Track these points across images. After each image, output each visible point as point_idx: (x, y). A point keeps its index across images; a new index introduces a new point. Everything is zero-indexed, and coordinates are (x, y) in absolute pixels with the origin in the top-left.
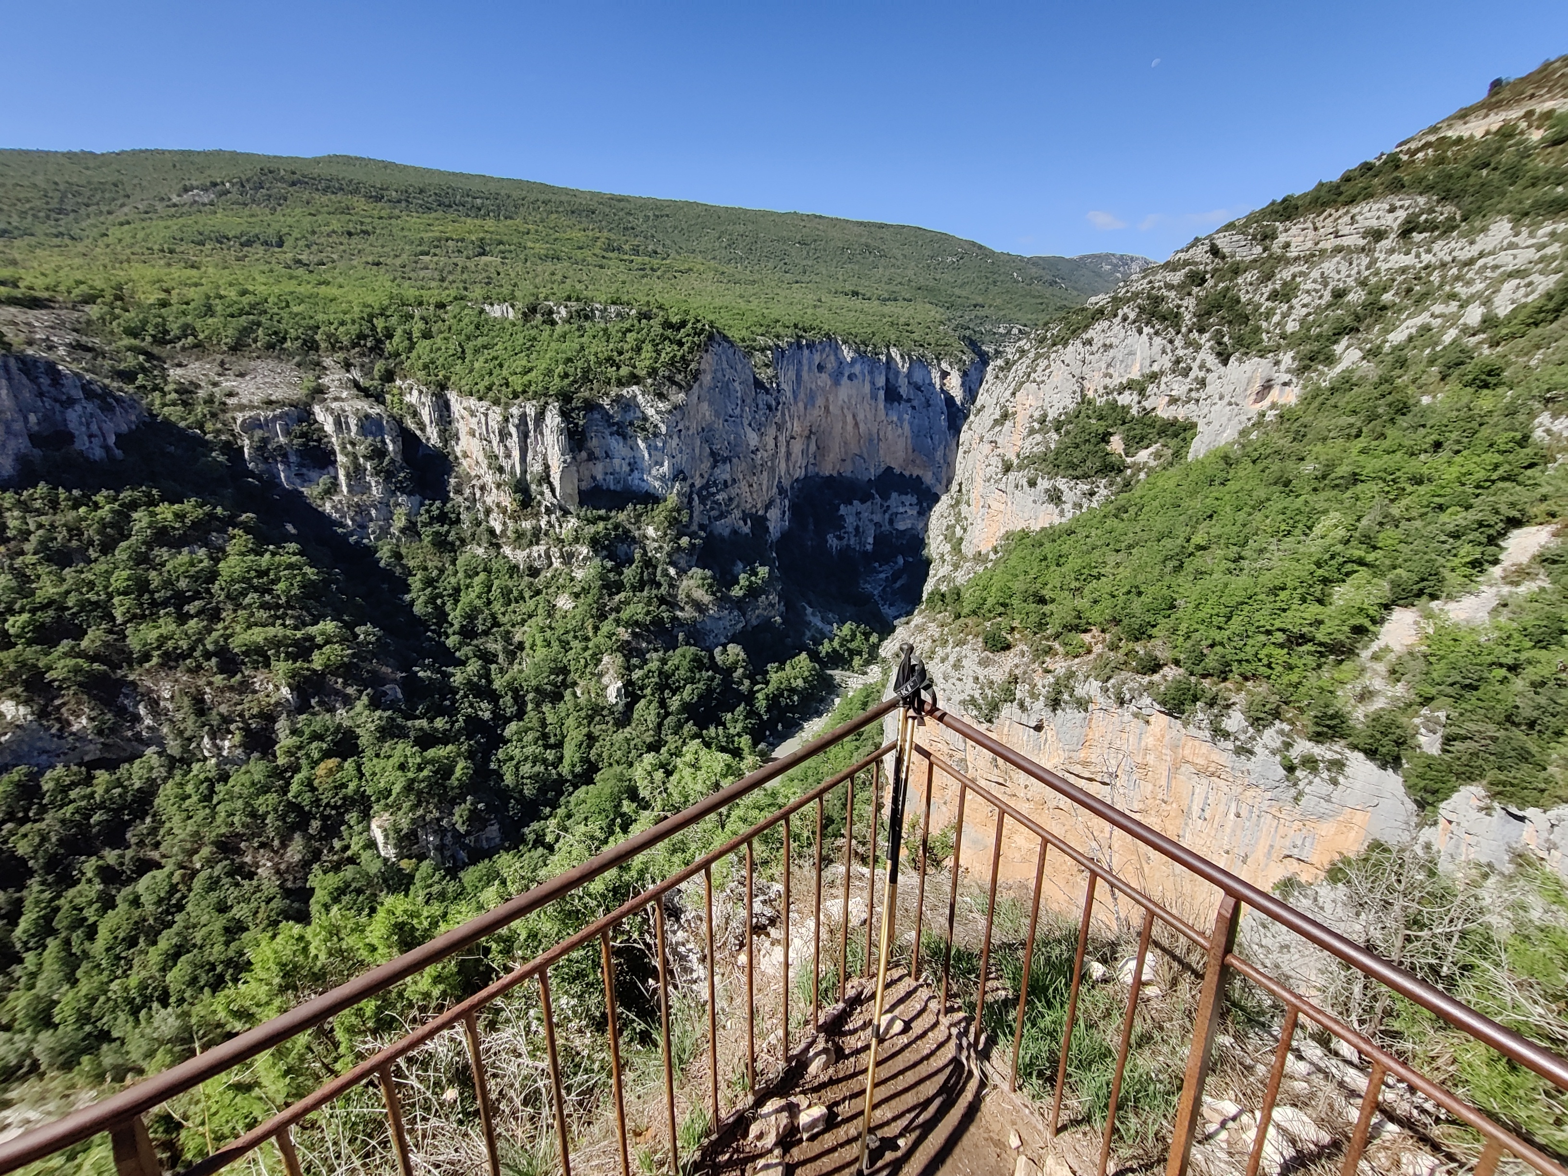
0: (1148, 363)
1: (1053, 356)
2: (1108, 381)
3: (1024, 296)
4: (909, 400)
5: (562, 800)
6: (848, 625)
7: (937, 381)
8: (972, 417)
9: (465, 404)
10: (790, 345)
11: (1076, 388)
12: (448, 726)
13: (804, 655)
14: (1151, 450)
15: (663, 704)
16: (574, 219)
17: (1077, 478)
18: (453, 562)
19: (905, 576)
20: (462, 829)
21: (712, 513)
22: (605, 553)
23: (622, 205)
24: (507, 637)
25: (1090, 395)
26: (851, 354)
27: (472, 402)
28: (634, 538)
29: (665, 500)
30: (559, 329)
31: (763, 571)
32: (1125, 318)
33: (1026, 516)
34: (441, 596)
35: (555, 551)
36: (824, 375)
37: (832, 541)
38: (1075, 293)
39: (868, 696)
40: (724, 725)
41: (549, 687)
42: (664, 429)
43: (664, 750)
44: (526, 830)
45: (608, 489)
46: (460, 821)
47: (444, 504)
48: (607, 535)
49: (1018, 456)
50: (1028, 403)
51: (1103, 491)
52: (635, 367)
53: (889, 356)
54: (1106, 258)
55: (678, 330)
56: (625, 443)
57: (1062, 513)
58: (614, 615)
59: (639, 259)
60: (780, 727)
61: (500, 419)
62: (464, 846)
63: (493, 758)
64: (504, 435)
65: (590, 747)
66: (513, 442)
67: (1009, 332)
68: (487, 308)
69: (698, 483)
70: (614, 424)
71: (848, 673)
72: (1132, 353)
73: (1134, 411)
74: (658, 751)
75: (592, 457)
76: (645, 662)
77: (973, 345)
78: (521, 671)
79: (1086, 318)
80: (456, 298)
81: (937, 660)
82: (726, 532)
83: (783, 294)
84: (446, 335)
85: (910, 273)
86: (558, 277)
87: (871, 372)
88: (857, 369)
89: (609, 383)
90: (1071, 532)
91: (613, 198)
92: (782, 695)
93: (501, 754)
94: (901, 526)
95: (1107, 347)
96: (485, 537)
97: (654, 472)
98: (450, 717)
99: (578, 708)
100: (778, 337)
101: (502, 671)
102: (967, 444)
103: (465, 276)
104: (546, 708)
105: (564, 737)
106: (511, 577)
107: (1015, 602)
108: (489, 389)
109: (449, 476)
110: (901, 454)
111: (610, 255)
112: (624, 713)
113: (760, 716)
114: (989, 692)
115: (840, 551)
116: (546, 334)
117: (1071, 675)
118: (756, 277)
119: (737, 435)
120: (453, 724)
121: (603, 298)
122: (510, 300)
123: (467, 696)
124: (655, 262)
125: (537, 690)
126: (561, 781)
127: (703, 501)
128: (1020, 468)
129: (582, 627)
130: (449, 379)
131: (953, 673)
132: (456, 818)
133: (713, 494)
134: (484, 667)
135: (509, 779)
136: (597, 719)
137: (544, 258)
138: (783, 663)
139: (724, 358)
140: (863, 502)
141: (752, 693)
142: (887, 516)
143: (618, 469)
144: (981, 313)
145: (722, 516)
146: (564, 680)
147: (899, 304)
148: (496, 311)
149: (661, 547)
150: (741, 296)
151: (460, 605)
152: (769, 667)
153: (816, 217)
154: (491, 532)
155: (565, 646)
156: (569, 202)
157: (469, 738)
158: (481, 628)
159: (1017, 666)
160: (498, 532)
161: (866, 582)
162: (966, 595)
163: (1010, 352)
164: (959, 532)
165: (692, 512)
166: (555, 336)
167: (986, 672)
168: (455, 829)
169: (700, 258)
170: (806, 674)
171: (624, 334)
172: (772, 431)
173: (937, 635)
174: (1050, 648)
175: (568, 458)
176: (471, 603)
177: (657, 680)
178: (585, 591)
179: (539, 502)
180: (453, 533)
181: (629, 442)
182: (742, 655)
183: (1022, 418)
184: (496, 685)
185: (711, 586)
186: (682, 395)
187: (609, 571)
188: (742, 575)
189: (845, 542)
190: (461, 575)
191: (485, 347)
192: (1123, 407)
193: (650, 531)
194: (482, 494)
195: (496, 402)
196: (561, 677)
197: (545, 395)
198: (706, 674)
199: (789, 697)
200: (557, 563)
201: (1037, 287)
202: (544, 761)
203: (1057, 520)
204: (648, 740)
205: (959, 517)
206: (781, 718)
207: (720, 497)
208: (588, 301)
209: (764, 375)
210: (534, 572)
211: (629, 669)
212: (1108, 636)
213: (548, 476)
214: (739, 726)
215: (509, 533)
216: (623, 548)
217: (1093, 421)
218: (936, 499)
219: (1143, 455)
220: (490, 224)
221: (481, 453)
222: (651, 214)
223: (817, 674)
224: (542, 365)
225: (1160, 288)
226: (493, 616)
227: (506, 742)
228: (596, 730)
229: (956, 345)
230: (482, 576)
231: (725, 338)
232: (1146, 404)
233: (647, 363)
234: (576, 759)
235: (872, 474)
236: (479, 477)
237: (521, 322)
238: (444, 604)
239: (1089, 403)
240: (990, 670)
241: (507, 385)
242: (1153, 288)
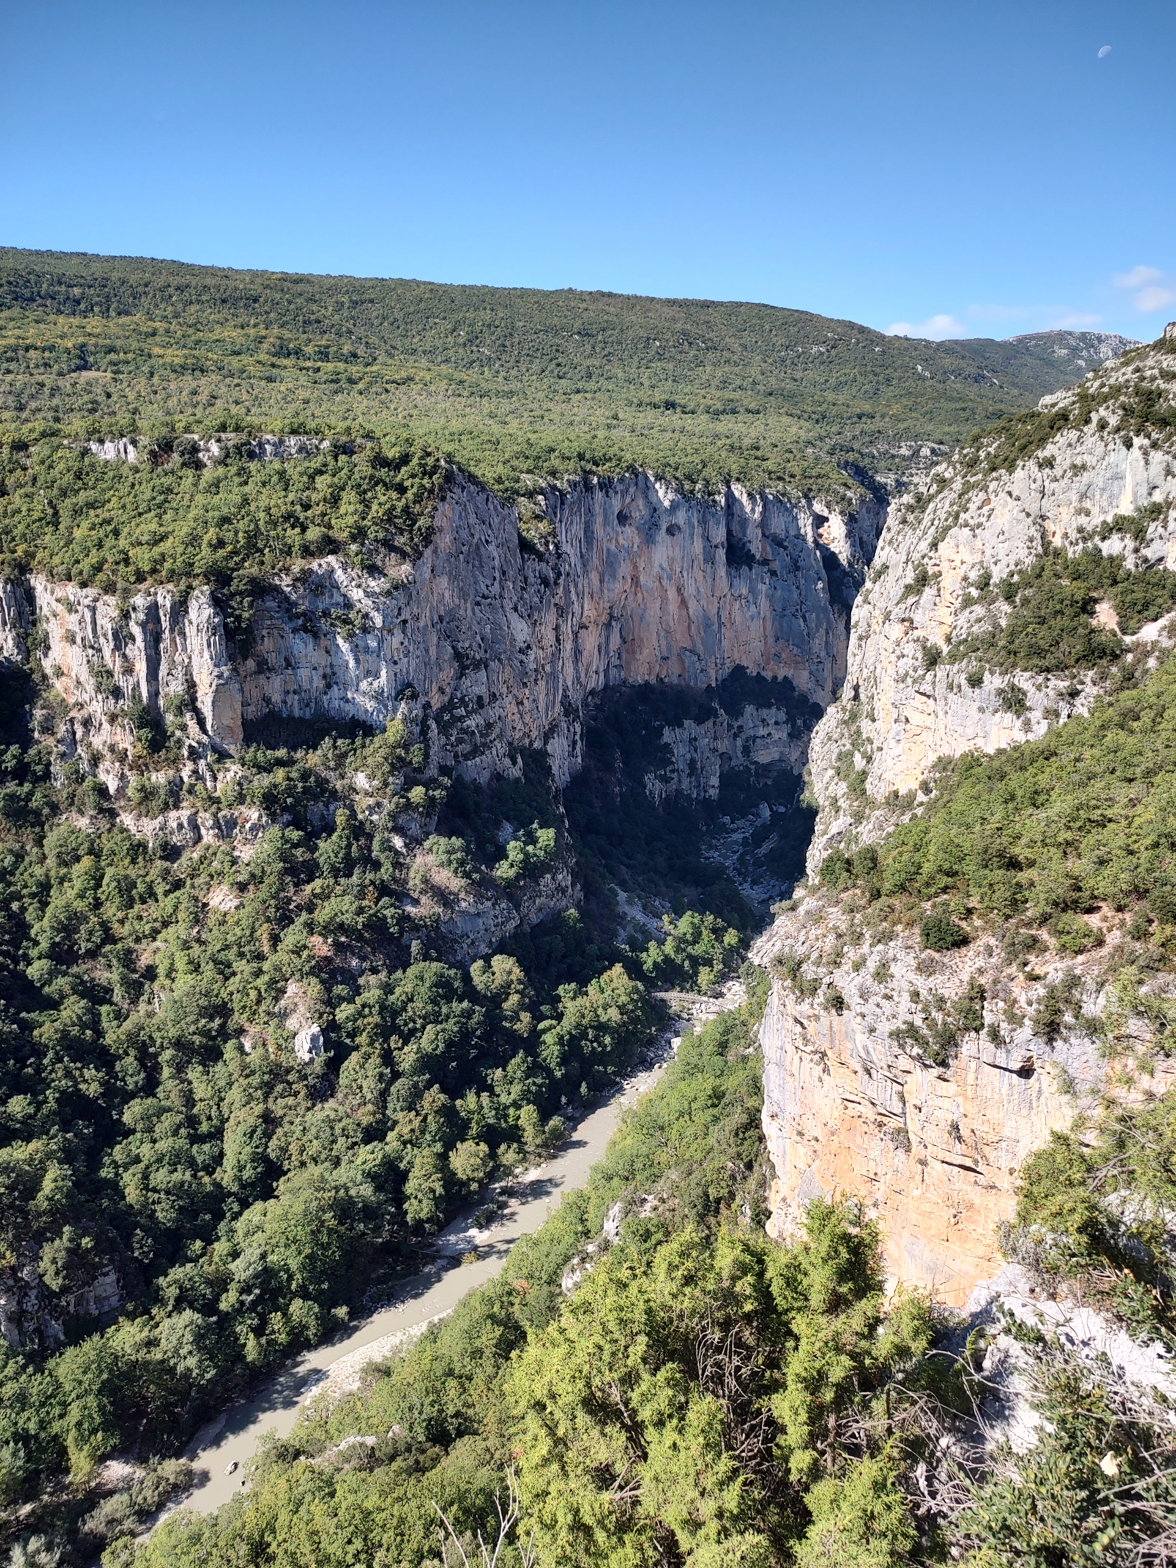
0: (1144, 490)
1: (993, 486)
2: (1083, 520)
3: (937, 399)
4: (765, 562)
5: (222, 1227)
6: (687, 918)
7: (808, 531)
8: (868, 584)
9: (59, 593)
10: (574, 485)
11: (1033, 532)
12: (31, 1110)
13: (618, 968)
14: (1162, 622)
15: (387, 1058)
16: (225, 312)
17: (1048, 670)
18: (39, 842)
19: (774, 836)
20: (55, 1284)
21: (460, 749)
22: (287, 817)
23: (300, 288)
24: (128, 959)
25: (1057, 542)
26: (671, 496)
27: (71, 590)
28: (334, 793)
29: (384, 730)
30: (208, 474)
31: (546, 836)
32: (1103, 425)
33: (970, 732)
34: (18, 897)
35: (206, 819)
36: (628, 529)
37: (653, 785)
38: (1016, 392)
39: (727, 1032)
40: (490, 1089)
41: (197, 1039)
42: (378, 621)
43: (391, 1136)
44: (162, 1281)
45: (291, 717)
46: (52, 1270)
47: (24, 750)
48: (290, 791)
49: (948, 640)
50: (958, 559)
51: (1090, 690)
52: (330, 527)
53: (730, 496)
54: (1061, 337)
55: (398, 468)
56: (317, 644)
57: (1027, 726)
58: (304, 916)
59: (330, 366)
60: (583, 1089)
61: (115, 613)
62: (57, 1312)
63: (106, 1160)
64: (121, 639)
65: (268, 1135)
66: (137, 651)
67: (916, 453)
68: (94, 447)
69: (436, 701)
70: (298, 616)
71: (691, 996)
72: (1118, 477)
73: (1129, 564)
74: (381, 1138)
75: (263, 668)
76: (357, 991)
77: (861, 474)
78: (150, 1015)
79: (1041, 426)
80: (44, 435)
81: (847, 966)
82: (484, 778)
83: (557, 409)
84: (29, 489)
85: (754, 372)
86: (203, 398)
87: (703, 522)
88: (681, 517)
89: (289, 553)
90: (1049, 754)
91: (285, 278)
92: (584, 1035)
93: (118, 1153)
94: (763, 757)
95: (1078, 469)
96: (91, 800)
97: (364, 685)
98: (34, 1095)
99: (247, 1072)
100: (553, 473)
101: (120, 1016)
102: (863, 625)
103: (56, 401)
104: (194, 1073)
105: (224, 1121)
106: (134, 862)
107: (970, 867)
108: (98, 568)
109: (33, 705)
110: (757, 646)
111: (285, 362)
112: (324, 1077)
113: (549, 1072)
114: (939, 1017)
115: (667, 802)
116: (187, 482)
117: (1073, 982)
118: (515, 385)
119: (496, 626)
120: (39, 1105)
121: (278, 425)
122: (131, 432)
123: (60, 1060)
124: (355, 370)
125: (179, 1044)
126: (220, 1194)
127: (444, 729)
128: (954, 658)
129: (252, 939)
130: (33, 556)
131: (876, 987)
132: (45, 1264)
133: (461, 719)
134: (89, 1010)
135: (132, 1195)
136: (279, 1088)
137: (180, 370)
138: (583, 982)
139: (470, 508)
140: (700, 721)
141: (535, 1036)
142: (739, 742)
143: (305, 685)
144: (869, 426)
145: (476, 751)
146: (223, 1026)
147: (740, 418)
148: (108, 452)
149: (379, 805)
150: (492, 416)
151: (49, 910)
152: (561, 990)
153: (603, 294)
154: (102, 791)
155: (225, 970)
156: (218, 288)
157: (65, 1129)
158: (84, 946)
159: (981, 971)
160: (112, 791)
161: (711, 847)
162: (887, 861)
163: (921, 482)
164: (859, 762)
165: (427, 747)
166: (203, 484)
167: (932, 982)
168: (42, 1285)
169: (424, 362)
170: (624, 999)
171: (312, 478)
172: (551, 617)
173: (843, 927)
174: (1035, 940)
175: (226, 670)
176: (67, 906)
177: (377, 1019)
178: (256, 879)
179: (179, 742)
180: (38, 795)
181: (324, 642)
182: (517, 973)
183: (950, 582)
184: (109, 1039)
185: (462, 863)
186: (406, 568)
187: (296, 846)
188: (512, 843)
189: (673, 785)
190: (51, 862)
191: (91, 505)
192: (1111, 558)
193: (361, 780)
194: (87, 732)
195: (109, 588)
196: (218, 1021)
197: (188, 575)
198: (458, 1007)
199: (597, 1039)
200: (208, 837)
201: (955, 384)
202: (192, 1163)
203: (1020, 737)
204: (366, 1120)
205: (857, 740)
206: (585, 1074)
207: (471, 723)
208: (253, 431)
209: (534, 532)
210: (171, 853)
211: (331, 1003)
212: (1128, 917)
213: (194, 699)
214: (516, 1089)
215: (130, 792)
216: (316, 808)
217: (1065, 582)
218: (818, 713)
219: (1150, 632)
220: (94, 323)
221: (85, 669)
222: (345, 299)
223: (642, 998)
224: (183, 530)
225: (1153, 379)
226: (105, 926)
227: (129, 1132)
228: (278, 1108)
229: (834, 476)
230: (87, 862)
231: (472, 478)
232: (1147, 552)
233: (351, 520)
234: (243, 1157)
235: (713, 677)
236: (81, 706)
237: (147, 466)
238: (23, 909)
239: (1057, 554)
240: (936, 981)
241: (127, 561)
242: (1142, 379)
